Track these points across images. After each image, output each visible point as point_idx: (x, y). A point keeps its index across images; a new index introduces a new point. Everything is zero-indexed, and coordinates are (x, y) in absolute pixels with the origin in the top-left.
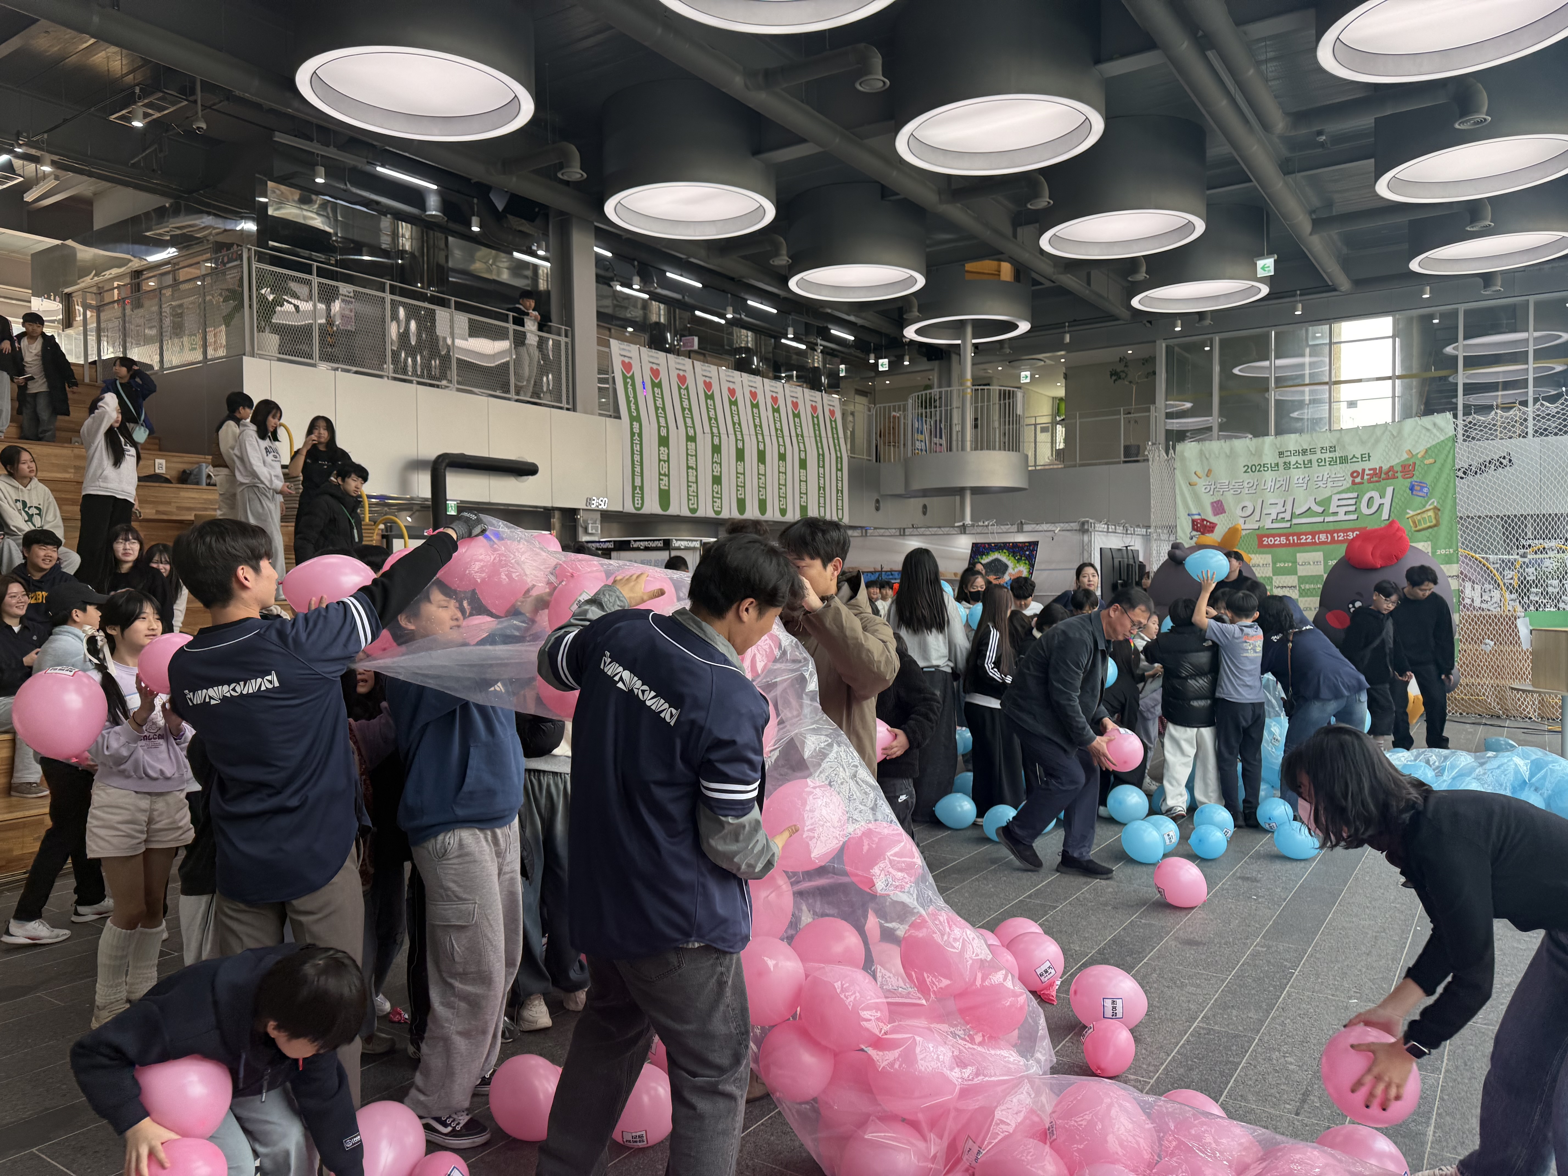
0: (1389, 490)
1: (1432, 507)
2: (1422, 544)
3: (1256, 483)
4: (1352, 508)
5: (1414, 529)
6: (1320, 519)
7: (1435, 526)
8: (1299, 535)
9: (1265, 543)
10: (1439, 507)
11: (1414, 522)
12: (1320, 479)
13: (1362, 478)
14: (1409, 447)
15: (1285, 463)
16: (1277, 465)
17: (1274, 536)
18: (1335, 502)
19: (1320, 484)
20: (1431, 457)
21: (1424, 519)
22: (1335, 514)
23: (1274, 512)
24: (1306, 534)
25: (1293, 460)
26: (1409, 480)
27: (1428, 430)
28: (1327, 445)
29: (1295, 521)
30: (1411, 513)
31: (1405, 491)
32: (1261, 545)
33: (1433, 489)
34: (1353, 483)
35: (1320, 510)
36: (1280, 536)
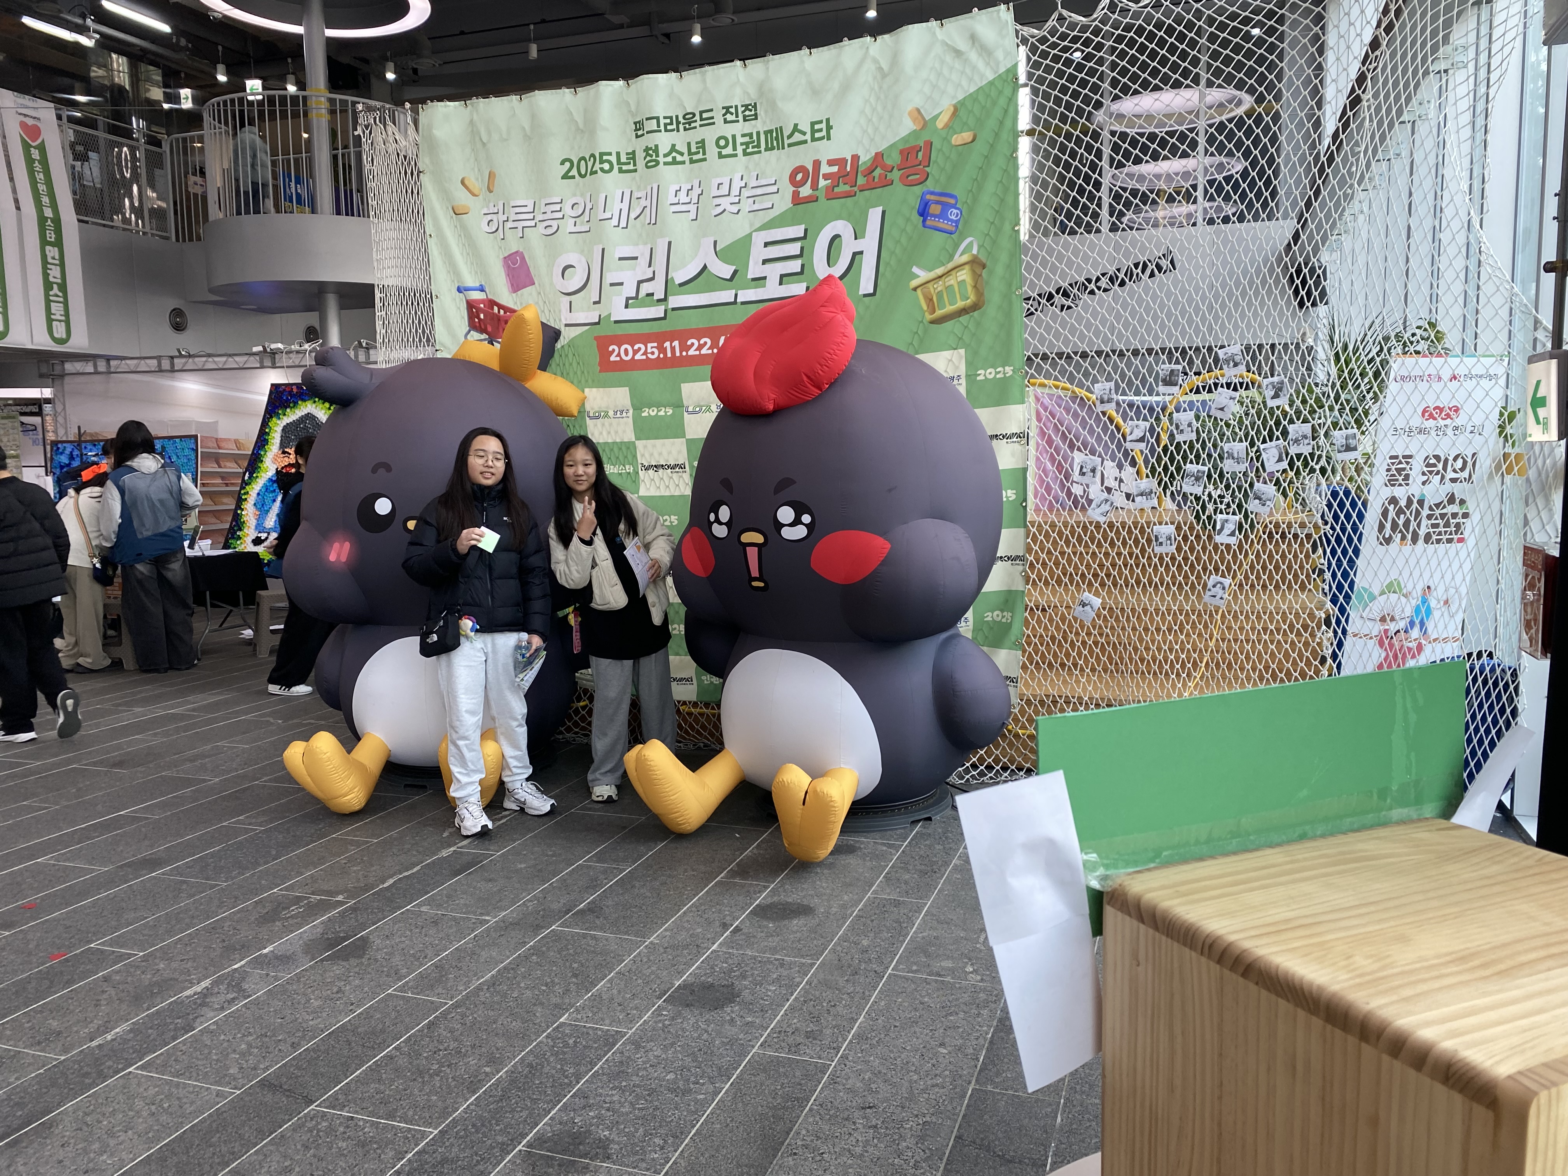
0: (874, 216)
1: (965, 258)
2: (947, 354)
3: (589, 206)
4: (794, 266)
5: (929, 317)
6: (726, 296)
7: (975, 307)
8: (683, 336)
9: (613, 358)
10: (983, 258)
11: (929, 300)
12: (724, 190)
13: (815, 186)
14: (918, 101)
15: (647, 150)
16: (632, 156)
17: (632, 340)
18: (758, 252)
19: (725, 202)
20: (965, 127)
21: (949, 288)
22: (760, 280)
23: (629, 276)
24: (698, 333)
25: (664, 141)
26: (918, 190)
27: (958, 53)
28: (737, 101)
29: (675, 301)
30: (922, 275)
31: (908, 220)
32: (606, 365)
33: (971, 210)
34: (797, 200)
35: (726, 271)
36: (645, 339)
